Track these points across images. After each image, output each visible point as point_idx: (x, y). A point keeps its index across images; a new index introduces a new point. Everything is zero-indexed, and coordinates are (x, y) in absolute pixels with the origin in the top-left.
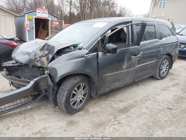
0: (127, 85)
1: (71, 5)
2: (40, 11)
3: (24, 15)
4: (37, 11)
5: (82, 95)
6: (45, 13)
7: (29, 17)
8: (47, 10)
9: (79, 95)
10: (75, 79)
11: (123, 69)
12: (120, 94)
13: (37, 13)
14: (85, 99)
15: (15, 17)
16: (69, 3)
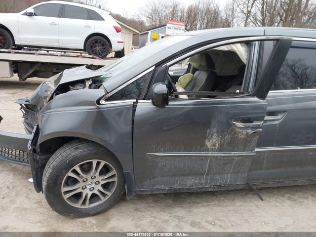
0: (225, 189)
1: (247, 17)
2: (171, 25)
3: (146, 32)
4: (168, 25)
5: (100, 185)
6: (180, 29)
7: (153, 34)
8: (183, 24)
9: (89, 182)
10: (77, 148)
11: (208, 150)
12: (210, 205)
13: (167, 28)
14: (109, 194)
15: (133, 35)
16: (245, 14)
